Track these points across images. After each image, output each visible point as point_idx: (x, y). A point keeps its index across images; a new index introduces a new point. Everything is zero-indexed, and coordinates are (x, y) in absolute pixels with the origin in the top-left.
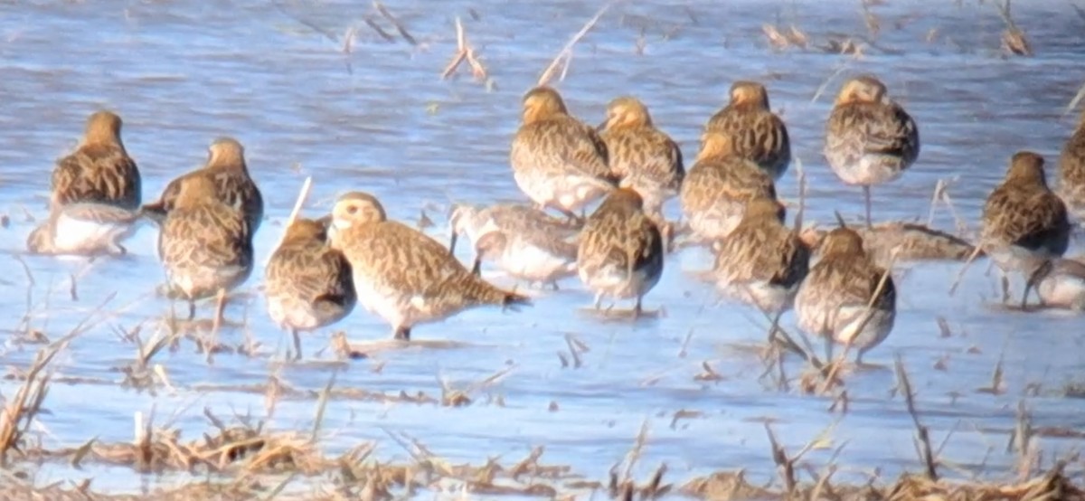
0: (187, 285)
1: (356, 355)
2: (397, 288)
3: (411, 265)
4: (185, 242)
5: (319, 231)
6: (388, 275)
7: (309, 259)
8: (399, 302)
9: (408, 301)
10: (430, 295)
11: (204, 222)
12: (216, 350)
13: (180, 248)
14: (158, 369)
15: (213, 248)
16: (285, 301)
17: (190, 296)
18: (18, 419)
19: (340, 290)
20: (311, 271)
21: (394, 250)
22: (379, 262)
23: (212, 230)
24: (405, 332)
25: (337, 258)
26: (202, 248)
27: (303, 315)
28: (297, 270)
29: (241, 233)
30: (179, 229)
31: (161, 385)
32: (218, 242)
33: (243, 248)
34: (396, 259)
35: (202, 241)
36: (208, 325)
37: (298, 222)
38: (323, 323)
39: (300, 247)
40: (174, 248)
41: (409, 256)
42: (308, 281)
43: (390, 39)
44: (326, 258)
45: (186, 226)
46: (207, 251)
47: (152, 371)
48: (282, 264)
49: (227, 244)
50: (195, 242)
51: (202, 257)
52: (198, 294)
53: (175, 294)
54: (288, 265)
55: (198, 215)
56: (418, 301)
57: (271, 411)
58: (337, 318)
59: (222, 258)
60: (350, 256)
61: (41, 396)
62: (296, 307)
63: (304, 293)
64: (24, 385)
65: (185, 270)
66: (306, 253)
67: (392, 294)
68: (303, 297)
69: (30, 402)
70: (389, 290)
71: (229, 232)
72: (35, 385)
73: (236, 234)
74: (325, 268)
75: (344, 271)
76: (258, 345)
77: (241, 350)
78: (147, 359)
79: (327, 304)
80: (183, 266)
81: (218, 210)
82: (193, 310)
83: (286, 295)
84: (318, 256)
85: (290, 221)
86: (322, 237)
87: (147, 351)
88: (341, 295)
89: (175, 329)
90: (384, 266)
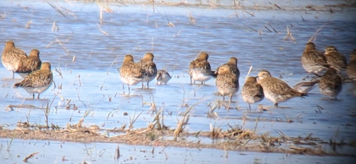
0: (222, 92)
1: (265, 110)
2: (274, 93)
3: (277, 88)
4: (222, 82)
5: (255, 79)
6: (272, 90)
7: (253, 86)
8: (275, 97)
9: (277, 96)
10: (282, 95)
11: (227, 77)
12: (230, 108)
14: (215, 113)
15: (229, 83)
16: (247, 97)
17: (223, 95)
18: (182, 125)
19: (260, 94)
20: (253, 89)
21: (273, 84)
22: (269, 87)
23: (229, 79)
24: (277, 104)
25: (259, 86)
26: (226, 83)
27: (251, 100)
28: (250, 89)
30: (221, 78)
31: (216, 117)
32: (230, 82)
33: (236, 83)
34: (273, 86)
35: (226, 81)
36: (228, 102)
38: (256, 102)
39: (250, 83)
40: (220, 83)
41: (277, 85)
42: (252, 92)
44: (257, 86)
45: (223, 78)
48: (246, 87)
49: (232, 83)
50: (225, 82)
51: (227, 85)
52: (225, 95)
53: (219, 94)
54: (247, 88)
55: (226, 75)
56: (280, 97)
57: (244, 124)
58: (260, 101)
59: (231, 86)
60: (262, 85)
61: (188, 120)
62: (249, 98)
64: (183, 117)
65: (222, 89)
66: (252, 85)
67: (273, 95)
68: (251, 96)
69: (185, 121)
70: (272, 94)
71: (233, 79)
72: (186, 117)
73: (235, 80)
74: (256, 88)
75: (261, 89)
77: (236, 109)
78: (212, 111)
79: (257, 97)
81: (230, 74)
82: (224, 98)
83: (247, 95)
84: (255, 86)
86: (256, 81)
87: (212, 109)
88: (260, 95)
89: (219, 104)
90: (270, 88)
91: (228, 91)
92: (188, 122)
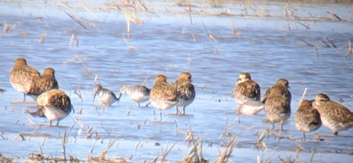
0: (271, 119)
1: (322, 140)
2: (334, 120)
3: (339, 114)
4: (270, 106)
5: (310, 103)
6: (332, 117)
7: (308, 112)
8: (335, 124)
9: (338, 124)
10: (344, 123)
11: (276, 101)
12: (280, 138)
13: (269, 108)
15: (278, 108)
16: (300, 124)
17: (273, 122)
18: (224, 158)
19: (316, 121)
20: (308, 115)
21: (333, 109)
22: (329, 113)
23: (278, 103)
24: (336, 133)
25: (316, 112)
26: (274, 108)
27: (306, 129)
28: (304, 115)
29: (286, 104)
30: (269, 103)
31: (264, 148)
32: (279, 107)
34: (334, 112)
35: (275, 106)
37: (304, 101)
38: (311, 131)
39: (305, 108)
40: (267, 108)
41: (338, 111)
42: (307, 118)
43: (329, 46)
44: (313, 112)
45: (271, 102)
46: (276, 109)
47: (262, 144)
48: (300, 113)
49: (282, 107)
50: (273, 106)
51: (275, 110)
52: (275, 122)
53: (268, 121)
54: (301, 113)
55: (274, 99)
56: (341, 124)
57: (297, 156)
58: (316, 129)
59: (280, 111)
60: (319, 111)
61: (231, 152)
62: (304, 126)
63: (306, 122)
64: (225, 148)
65: (270, 115)
66: (307, 110)
67: (334, 122)
68: (306, 123)
69: (228, 153)
70: (332, 121)
71: (282, 103)
72: (229, 149)
73: (284, 104)
74: (312, 115)
75: (317, 115)
76: (292, 137)
77: (288, 138)
78: (260, 141)
79: (313, 125)
80: (269, 114)
82: (274, 126)
83: (300, 122)
84: (310, 111)
85: (301, 101)
86: (311, 105)
87: (261, 138)
88: (317, 123)
89: (268, 133)
91: (277, 117)
92: (231, 155)
